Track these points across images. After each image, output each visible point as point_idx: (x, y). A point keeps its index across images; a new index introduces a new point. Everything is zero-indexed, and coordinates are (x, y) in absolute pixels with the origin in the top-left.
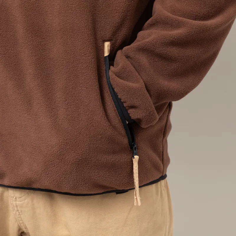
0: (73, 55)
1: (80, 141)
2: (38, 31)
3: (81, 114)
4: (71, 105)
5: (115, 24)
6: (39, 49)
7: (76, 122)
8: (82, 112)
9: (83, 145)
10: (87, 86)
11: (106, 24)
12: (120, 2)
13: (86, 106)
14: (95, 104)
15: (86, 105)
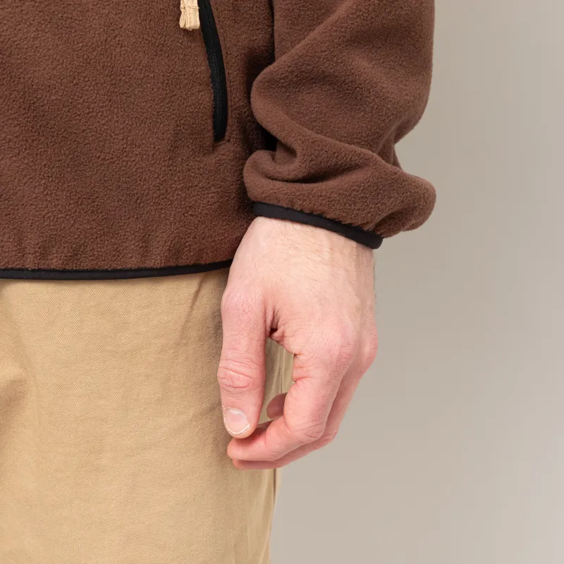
3: (88, 11)
7: (75, 31)
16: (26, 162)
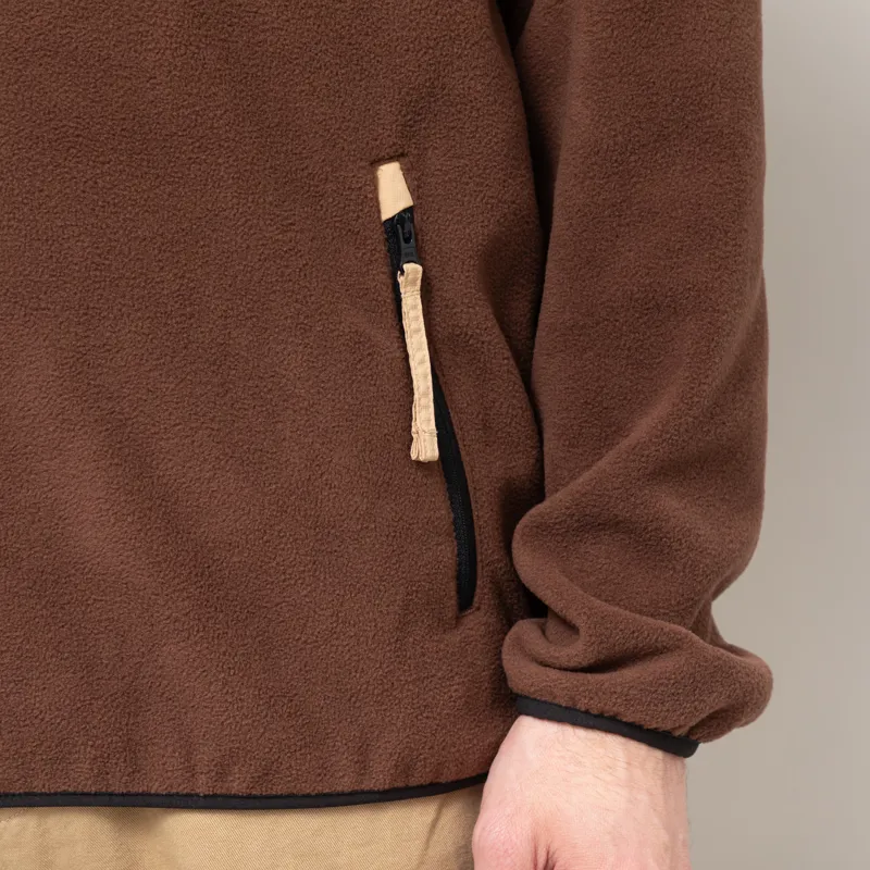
0: (243, 225)
1: (284, 540)
2: (78, 136)
4: (245, 409)
5: (408, 93)
6: (91, 206)
7: (267, 468)
8: (288, 434)
9: (293, 556)
10: (306, 341)
11: (370, 97)
12: (415, 10)
13: (303, 412)
14: (338, 406)
15: (301, 409)
16: (198, 649)
